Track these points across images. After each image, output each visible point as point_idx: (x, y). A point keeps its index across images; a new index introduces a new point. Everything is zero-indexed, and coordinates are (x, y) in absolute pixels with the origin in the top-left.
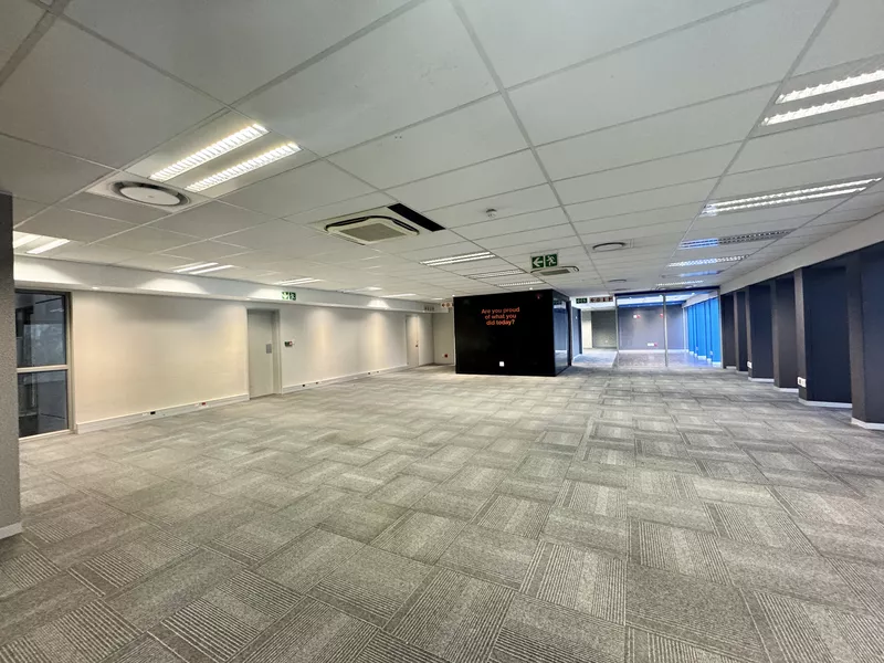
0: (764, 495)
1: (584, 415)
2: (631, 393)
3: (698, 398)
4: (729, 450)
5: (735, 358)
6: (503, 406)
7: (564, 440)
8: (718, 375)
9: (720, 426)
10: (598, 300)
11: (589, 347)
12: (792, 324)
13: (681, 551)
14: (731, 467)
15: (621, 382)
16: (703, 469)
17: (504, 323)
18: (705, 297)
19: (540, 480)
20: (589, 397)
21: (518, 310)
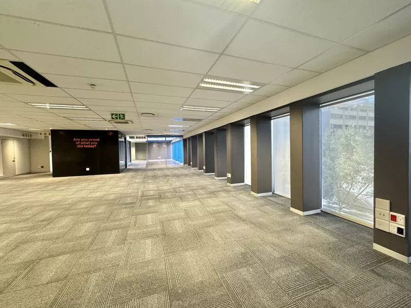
0: (197, 203)
1: (136, 189)
2: (155, 177)
3: (178, 176)
4: (187, 191)
5: (187, 162)
6: (92, 191)
7: (129, 200)
8: (182, 168)
9: (185, 184)
10: (140, 138)
11: (134, 160)
12: (202, 149)
13: (178, 227)
14: (189, 197)
15: (150, 173)
16: (181, 199)
17: (89, 146)
18: (178, 139)
19: (121, 219)
20: (137, 180)
21: (98, 140)
